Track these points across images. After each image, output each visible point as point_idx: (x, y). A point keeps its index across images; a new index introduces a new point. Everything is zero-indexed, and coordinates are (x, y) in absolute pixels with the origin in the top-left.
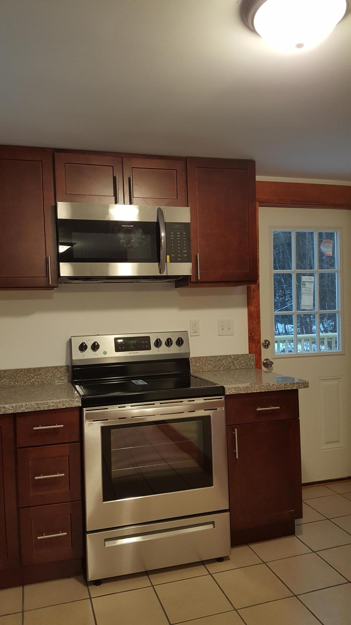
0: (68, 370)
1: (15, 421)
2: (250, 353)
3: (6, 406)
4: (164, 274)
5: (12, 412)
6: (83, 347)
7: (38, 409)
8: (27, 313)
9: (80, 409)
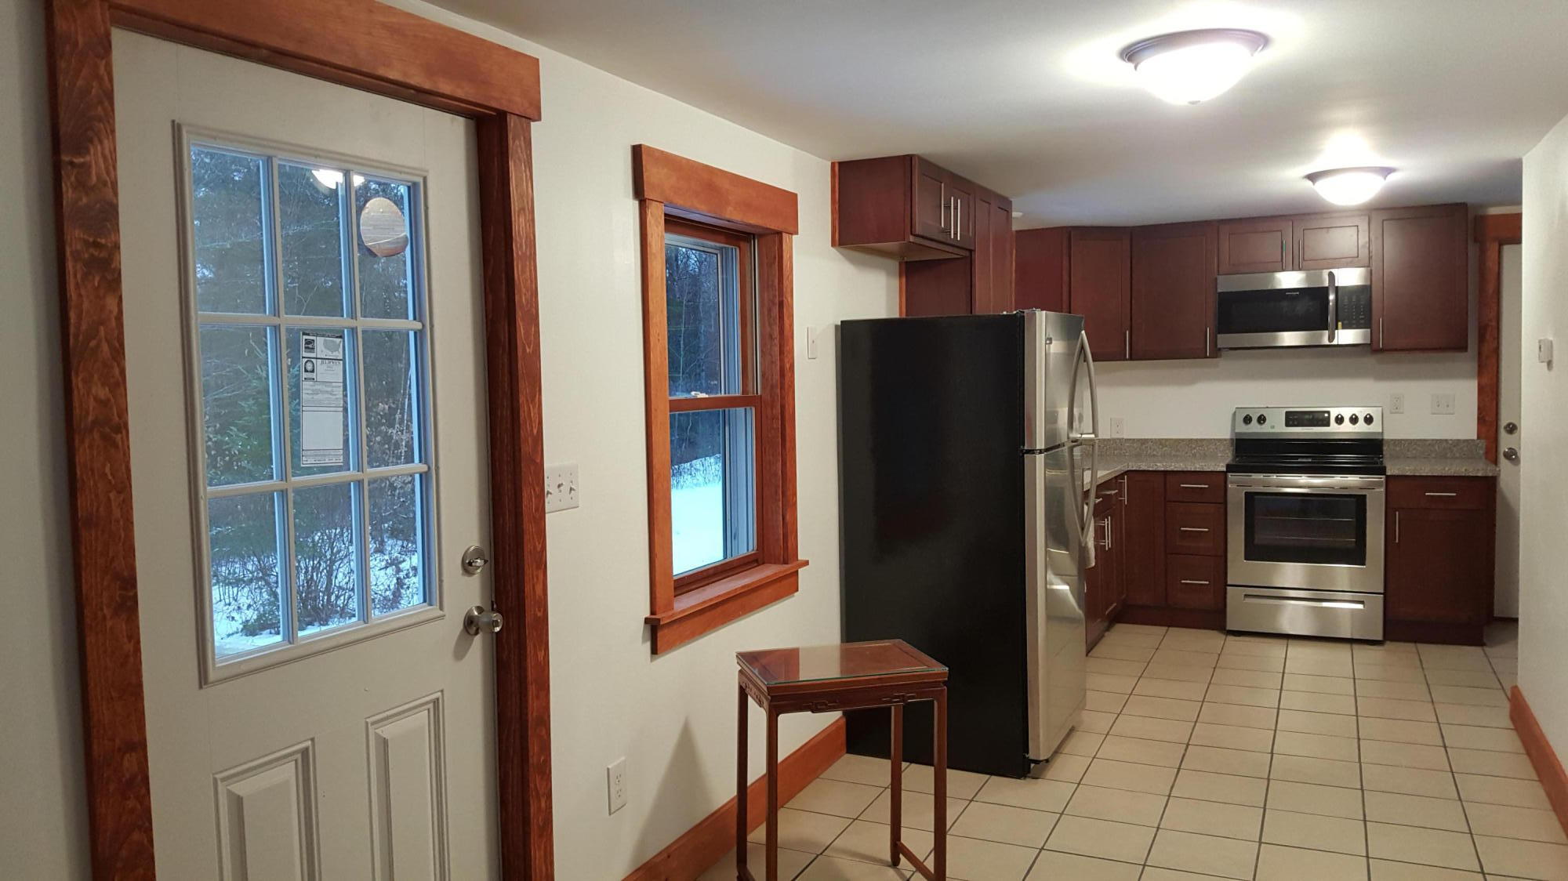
0: (1232, 444)
1: (1165, 478)
2: (1478, 438)
3: (1159, 464)
4: (1335, 342)
5: (1163, 469)
6: (1247, 420)
7: (1185, 470)
8: (1192, 381)
9: (1225, 473)
